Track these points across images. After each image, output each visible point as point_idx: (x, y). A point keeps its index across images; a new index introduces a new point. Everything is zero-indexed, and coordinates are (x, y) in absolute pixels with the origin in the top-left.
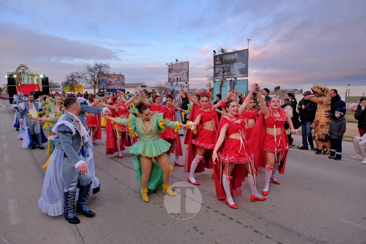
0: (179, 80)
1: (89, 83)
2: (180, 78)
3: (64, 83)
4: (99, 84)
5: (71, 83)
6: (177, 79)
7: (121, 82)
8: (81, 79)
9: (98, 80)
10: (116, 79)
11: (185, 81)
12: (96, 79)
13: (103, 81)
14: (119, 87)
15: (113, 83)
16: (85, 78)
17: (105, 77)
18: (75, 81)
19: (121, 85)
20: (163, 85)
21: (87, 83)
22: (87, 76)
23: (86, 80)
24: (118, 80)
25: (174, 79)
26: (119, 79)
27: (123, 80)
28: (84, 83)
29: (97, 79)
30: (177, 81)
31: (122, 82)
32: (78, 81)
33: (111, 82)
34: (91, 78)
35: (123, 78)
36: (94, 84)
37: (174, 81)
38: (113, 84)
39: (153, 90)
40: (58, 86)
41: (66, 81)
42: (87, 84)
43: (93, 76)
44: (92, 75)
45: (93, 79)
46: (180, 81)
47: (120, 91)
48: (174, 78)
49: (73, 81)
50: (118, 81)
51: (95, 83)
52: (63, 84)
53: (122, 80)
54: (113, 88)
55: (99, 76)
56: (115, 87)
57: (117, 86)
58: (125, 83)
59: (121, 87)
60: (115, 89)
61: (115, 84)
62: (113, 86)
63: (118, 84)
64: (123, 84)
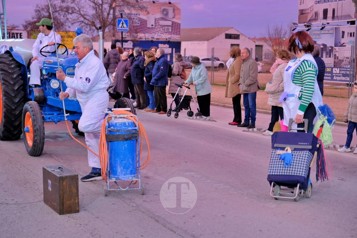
0: (330, 14)
1: (87, 24)
2: (334, 11)
6: (325, 12)
7: (170, 23)
8: (71, 14)
9: (111, 16)
10: (159, 16)
11: (349, 16)
12: (105, 14)
13: (122, 17)
14: (165, 37)
15: (149, 26)
16: (79, 11)
17: (129, 9)
19: (170, 30)
20: (283, 32)
21: (83, 24)
22: (83, 7)
23: (83, 16)
24: (162, 16)
25: (316, 14)
26: (167, 14)
27: (176, 17)
29: (108, 14)
30: (325, 16)
31: (173, 22)
33: (143, 22)
34: (94, 12)
35: (176, 12)
36: (102, 26)
37: (316, 19)
38: (149, 28)
39: (256, 46)
40: (17, 33)
42: (82, 26)
43: (98, 7)
44: (96, 4)
45: (99, 15)
46: (333, 17)
47: (167, 46)
48: (316, 11)
50: (163, 19)
53: (173, 18)
54: (150, 39)
55: (114, 5)
56: (155, 36)
57: (160, 32)
58: (180, 27)
59: (171, 37)
60: (154, 40)
61: (156, 27)
62: (150, 32)
63: (164, 27)
64: (176, 27)
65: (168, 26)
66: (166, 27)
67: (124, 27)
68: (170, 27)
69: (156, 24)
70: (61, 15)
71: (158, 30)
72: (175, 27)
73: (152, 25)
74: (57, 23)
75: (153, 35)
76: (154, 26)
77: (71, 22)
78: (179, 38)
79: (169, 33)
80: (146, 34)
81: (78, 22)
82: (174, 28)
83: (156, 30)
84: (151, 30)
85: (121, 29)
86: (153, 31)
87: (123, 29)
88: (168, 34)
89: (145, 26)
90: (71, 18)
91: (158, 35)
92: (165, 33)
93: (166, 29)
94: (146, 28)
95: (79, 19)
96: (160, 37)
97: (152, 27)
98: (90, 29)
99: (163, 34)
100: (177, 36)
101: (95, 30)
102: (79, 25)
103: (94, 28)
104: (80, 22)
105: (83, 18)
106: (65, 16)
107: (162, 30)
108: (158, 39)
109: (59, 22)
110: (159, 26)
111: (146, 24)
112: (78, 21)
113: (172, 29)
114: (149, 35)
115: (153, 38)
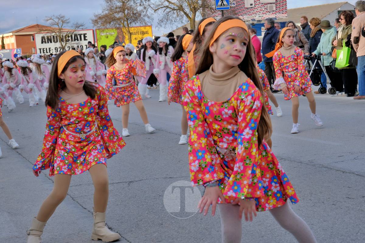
1: (174, 9)
3: (100, 18)
4: (203, 10)
5: (119, 19)
15: (247, 5)
18: (130, 8)
19: (274, 9)
21: (168, 10)
28: (160, 10)
32: (139, 8)
36: (191, 10)
38: (247, 8)
40: (80, 35)
41: (104, 13)
49: (126, 12)
51: (195, 10)
52: (96, 21)
54: (251, 22)
56: (256, 17)
57: (262, 12)
58: (286, 3)
59: (276, 17)
60: (255, 22)
61: (256, 7)
62: (249, 13)
63: (266, 6)
64: (282, 4)
65: (271, 3)
66: (269, 5)
67: (224, 5)
68: (274, 5)
69: (255, 3)
70: (136, 4)
71: (259, 10)
72: (280, 4)
73: (251, 5)
74: (133, 14)
75: (254, 17)
76: (253, 6)
77: (154, 8)
78: (286, 17)
79: (273, 12)
80: (244, 16)
81: (161, 8)
82: (278, 5)
83: (256, 10)
84: (250, 11)
85: (221, 7)
86: (252, 11)
87: (223, 7)
88: (271, 13)
89: (242, 6)
90: (153, 4)
91: (260, 17)
92: (269, 13)
93: (268, 7)
94: (244, 9)
95: (163, 4)
96: (262, 18)
97: (252, 6)
98: (178, 15)
99: (266, 14)
100: (283, 14)
101: (183, 15)
102: (164, 12)
103: (182, 13)
104: (164, 7)
105: (168, 3)
106: (142, 4)
107: (264, 10)
108: (259, 21)
109: (135, 12)
110: (260, 5)
111: (244, 3)
112: (163, 6)
113: (276, 7)
114: (248, 17)
115: (254, 20)
